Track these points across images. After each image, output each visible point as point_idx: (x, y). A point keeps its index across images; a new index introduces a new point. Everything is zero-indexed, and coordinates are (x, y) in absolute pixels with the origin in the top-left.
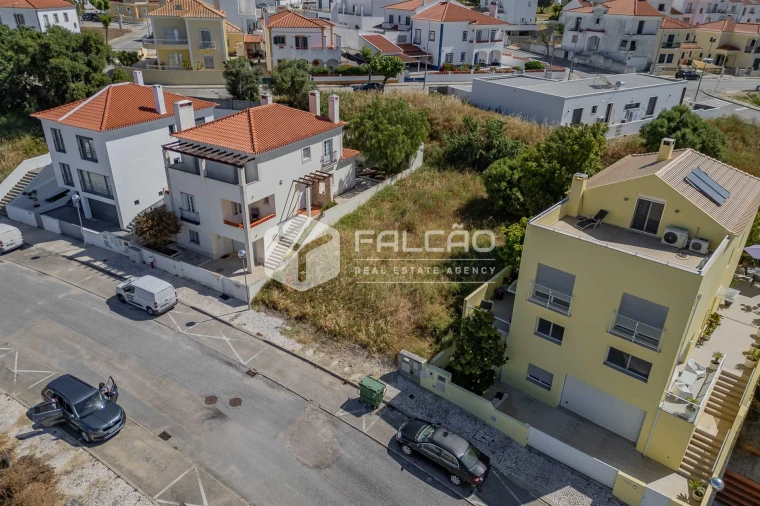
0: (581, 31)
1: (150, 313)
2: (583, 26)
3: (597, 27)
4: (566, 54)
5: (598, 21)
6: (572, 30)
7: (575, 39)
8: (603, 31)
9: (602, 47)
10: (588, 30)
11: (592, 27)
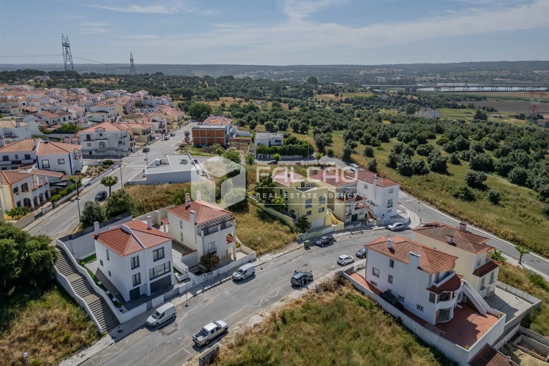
0: (92, 140)
1: (253, 276)
2: (91, 138)
3: (101, 137)
4: (90, 153)
5: (101, 135)
6: (85, 141)
7: (89, 145)
8: (106, 139)
9: (107, 146)
10: (97, 139)
11: (98, 138)
